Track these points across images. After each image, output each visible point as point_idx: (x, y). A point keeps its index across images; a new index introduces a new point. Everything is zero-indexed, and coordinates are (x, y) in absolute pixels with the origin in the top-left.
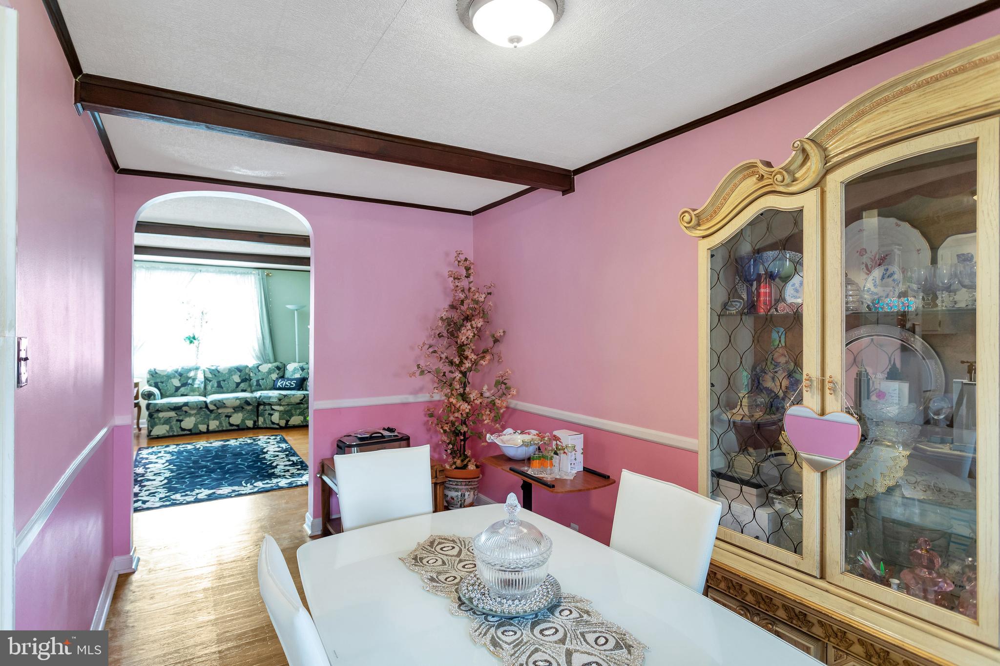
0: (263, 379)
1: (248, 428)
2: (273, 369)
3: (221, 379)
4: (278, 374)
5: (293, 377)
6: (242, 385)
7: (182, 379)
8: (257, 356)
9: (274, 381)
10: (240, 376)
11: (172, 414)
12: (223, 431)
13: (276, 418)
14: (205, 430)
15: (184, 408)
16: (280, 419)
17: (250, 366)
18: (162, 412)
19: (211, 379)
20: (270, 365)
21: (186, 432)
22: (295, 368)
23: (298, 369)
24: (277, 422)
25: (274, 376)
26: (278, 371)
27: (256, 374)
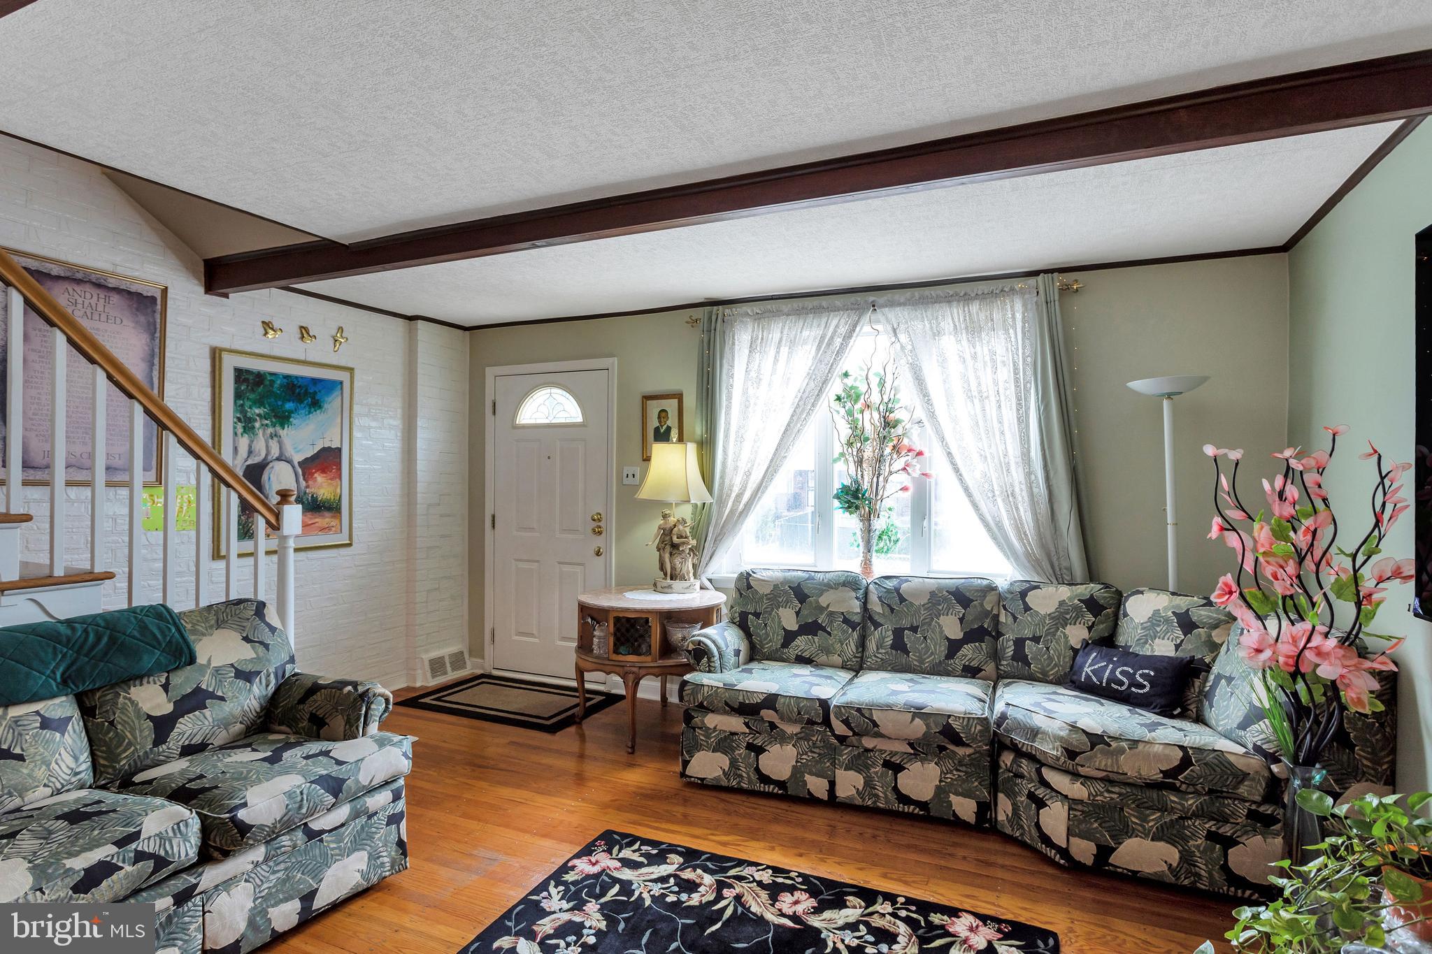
0: (1036, 639)
1: (957, 824)
2: (1075, 608)
3: (905, 623)
4: (1090, 629)
5: (1146, 650)
6: (968, 651)
7: (804, 612)
8: (1028, 555)
9: (1076, 651)
10: (961, 620)
11: (735, 723)
12: (874, 811)
13: (1055, 819)
14: (824, 795)
15: (767, 714)
16: (1070, 833)
17: (1002, 584)
18: (713, 712)
19: (880, 620)
20: (1064, 592)
21: (770, 788)
22: (1157, 612)
23: (1167, 620)
24: (1060, 838)
25: (1077, 634)
26: (1090, 618)
27: (1015, 618)
